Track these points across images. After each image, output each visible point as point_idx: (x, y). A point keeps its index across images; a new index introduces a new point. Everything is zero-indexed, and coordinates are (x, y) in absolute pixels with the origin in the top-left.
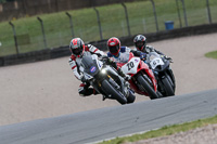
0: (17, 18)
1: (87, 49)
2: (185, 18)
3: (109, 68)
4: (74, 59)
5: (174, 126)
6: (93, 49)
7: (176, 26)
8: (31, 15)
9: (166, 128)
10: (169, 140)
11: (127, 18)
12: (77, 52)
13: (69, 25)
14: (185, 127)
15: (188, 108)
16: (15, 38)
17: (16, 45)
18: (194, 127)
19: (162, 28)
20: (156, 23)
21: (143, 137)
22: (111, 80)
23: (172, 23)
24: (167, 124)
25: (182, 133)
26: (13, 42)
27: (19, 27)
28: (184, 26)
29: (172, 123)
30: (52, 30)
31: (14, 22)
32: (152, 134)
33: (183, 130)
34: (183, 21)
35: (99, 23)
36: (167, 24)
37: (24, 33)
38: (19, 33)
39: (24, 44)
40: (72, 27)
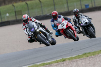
0: (16, 3)
1: (31, 20)
2: (94, 3)
3: (40, 29)
4: (24, 25)
5: (89, 53)
6: (34, 19)
7: (90, 6)
8: (22, 1)
9: (86, 54)
10: (87, 60)
11: (67, 3)
12: (26, 21)
13: (40, 6)
14: (94, 53)
15: (96, 45)
16: (15, 12)
17: (16, 15)
18: (99, 53)
19: (84, 7)
20: (81, 5)
21: (75, 58)
22: (42, 34)
23: (88, 5)
24: (86, 52)
25: (93, 56)
26: (14, 14)
27: (17, 7)
28: (94, 6)
29: (88, 52)
30: (32, 9)
31: (15, 4)
32: (79, 57)
33: (94, 55)
34: (93, 4)
35: (54, 5)
36: (86, 6)
37: (19, 10)
38: (17, 10)
39: (19, 15)
40: (41, 7)
